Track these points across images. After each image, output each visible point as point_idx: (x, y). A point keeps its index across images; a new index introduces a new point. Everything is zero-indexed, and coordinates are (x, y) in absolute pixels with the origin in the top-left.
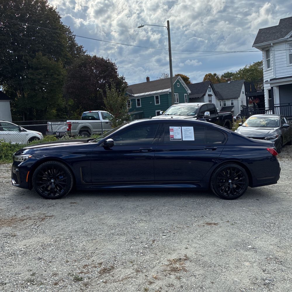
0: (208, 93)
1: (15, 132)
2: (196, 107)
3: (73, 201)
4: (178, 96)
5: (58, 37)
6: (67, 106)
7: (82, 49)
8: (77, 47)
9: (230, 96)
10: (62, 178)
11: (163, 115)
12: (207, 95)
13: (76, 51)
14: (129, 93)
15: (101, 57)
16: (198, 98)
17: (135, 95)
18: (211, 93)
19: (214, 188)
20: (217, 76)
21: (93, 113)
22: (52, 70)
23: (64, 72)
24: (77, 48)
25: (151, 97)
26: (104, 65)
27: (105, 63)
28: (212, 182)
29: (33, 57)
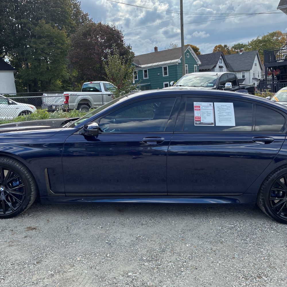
0: (219, 64)
1: (3, 106)
2: (214, 77)
3: (33, 225)
4: (187, 67)
5: (61, 3)
6: (71, 77)
7: (87, 17)
8: (82, 14)
9: (242, 68)
10: (18, 186)
11: (175, 86)
12: (217, 66)
13: (81, 19)
14: (136, 63)
15: (106, 24)
16: (208, 69)
17: (143, 66)
18: (223, 64)
19: (264, 205)
20: (227, 47)
21: (95, 84)
22: (56, 38)
23: (68, 41)
24: (82, 16)
25: (159, 68)
26: (110, 33)
27: (111, 30)
28: (261, 194)
29: (36, 25)
